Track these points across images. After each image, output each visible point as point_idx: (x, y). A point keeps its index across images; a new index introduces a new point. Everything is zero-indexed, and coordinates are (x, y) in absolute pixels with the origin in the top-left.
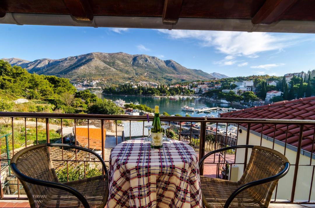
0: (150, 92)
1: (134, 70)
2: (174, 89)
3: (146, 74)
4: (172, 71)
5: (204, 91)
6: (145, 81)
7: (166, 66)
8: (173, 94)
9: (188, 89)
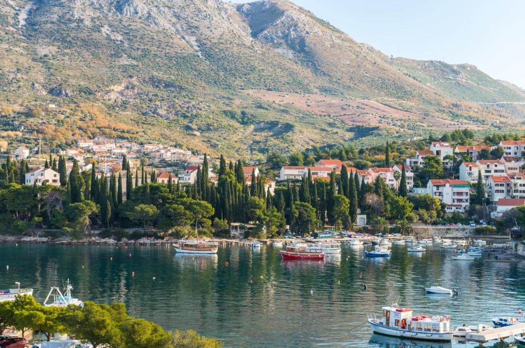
0: (151, 210)
1: (39, 66)
2: (307, 194)
3: (121, 93)
4: (291, 74)
5: (502, 202)
6: (110, 137)
7: (248, 40)
8: (300, 227)
9: (402, 191)
